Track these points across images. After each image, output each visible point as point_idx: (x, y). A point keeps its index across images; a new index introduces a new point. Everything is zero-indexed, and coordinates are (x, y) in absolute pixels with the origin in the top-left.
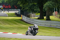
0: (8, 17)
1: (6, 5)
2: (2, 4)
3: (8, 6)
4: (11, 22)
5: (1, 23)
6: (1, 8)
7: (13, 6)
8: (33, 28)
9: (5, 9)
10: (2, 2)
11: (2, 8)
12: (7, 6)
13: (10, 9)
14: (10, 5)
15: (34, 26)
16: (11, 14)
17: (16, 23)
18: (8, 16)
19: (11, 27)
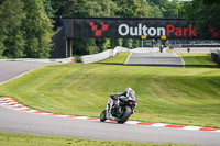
0: (183, 69)
1: (177, 26)
2: (164, 22)
3: (185, 30)
4: (197, 87)
5: (160, 90)
6: (159, 38)
7: (205, 29)
8: (120, 100)
9: (173, 39)
10: (163, 13)
11: (164, 37)
12: (183, 27)
13: (194, 38)
14: (194, 24)
15: (125, 94)
16: (197, 58)
17: (214, 89)
18: (187, 66)
19: (195, 106)
